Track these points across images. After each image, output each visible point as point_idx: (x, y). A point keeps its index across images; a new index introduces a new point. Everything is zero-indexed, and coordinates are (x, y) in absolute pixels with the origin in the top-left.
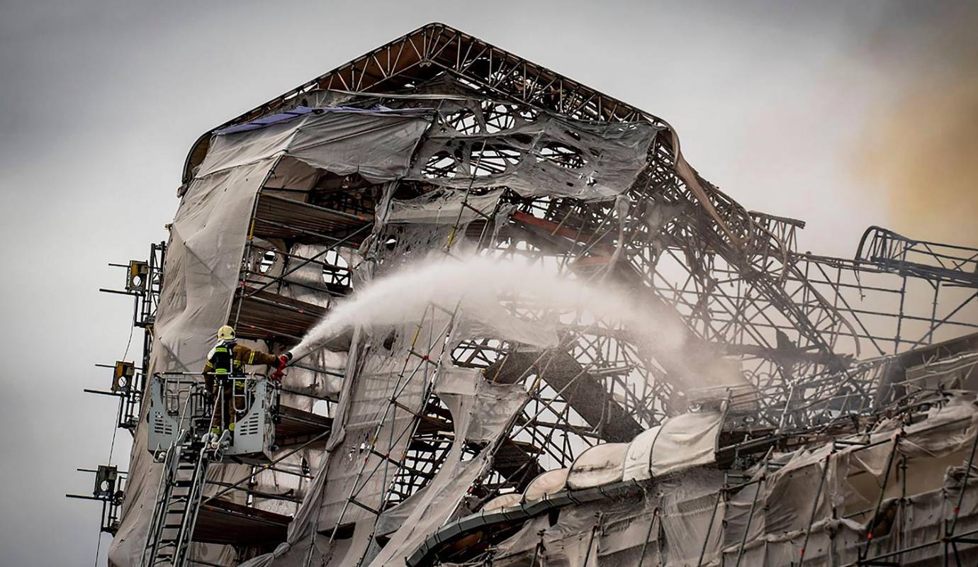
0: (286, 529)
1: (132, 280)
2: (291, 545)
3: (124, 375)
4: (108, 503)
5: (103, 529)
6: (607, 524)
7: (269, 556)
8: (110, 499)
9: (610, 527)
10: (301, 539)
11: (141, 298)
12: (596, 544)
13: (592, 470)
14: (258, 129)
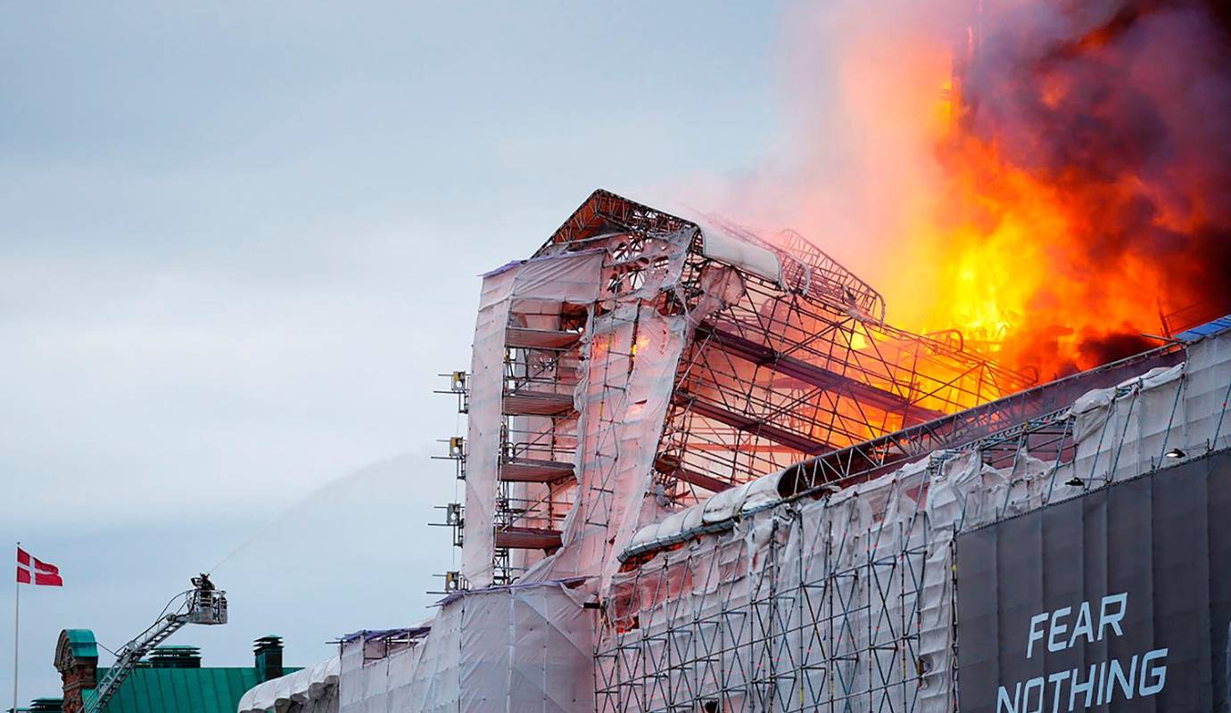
0: (560, 539)
1: (455, 383)
2: (566, 548)
3: (457, 446)
4: (457, 528)
5: (455, 544)
6: (723, 545)
7: (553, 556)
8: (458, 525)
9: (724, 547)
10: (572, 543)
11: (462, 395)
12: (716, 560)
13: (716, 510)
14: (512, 268)
